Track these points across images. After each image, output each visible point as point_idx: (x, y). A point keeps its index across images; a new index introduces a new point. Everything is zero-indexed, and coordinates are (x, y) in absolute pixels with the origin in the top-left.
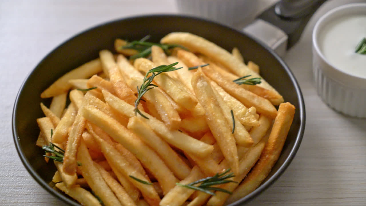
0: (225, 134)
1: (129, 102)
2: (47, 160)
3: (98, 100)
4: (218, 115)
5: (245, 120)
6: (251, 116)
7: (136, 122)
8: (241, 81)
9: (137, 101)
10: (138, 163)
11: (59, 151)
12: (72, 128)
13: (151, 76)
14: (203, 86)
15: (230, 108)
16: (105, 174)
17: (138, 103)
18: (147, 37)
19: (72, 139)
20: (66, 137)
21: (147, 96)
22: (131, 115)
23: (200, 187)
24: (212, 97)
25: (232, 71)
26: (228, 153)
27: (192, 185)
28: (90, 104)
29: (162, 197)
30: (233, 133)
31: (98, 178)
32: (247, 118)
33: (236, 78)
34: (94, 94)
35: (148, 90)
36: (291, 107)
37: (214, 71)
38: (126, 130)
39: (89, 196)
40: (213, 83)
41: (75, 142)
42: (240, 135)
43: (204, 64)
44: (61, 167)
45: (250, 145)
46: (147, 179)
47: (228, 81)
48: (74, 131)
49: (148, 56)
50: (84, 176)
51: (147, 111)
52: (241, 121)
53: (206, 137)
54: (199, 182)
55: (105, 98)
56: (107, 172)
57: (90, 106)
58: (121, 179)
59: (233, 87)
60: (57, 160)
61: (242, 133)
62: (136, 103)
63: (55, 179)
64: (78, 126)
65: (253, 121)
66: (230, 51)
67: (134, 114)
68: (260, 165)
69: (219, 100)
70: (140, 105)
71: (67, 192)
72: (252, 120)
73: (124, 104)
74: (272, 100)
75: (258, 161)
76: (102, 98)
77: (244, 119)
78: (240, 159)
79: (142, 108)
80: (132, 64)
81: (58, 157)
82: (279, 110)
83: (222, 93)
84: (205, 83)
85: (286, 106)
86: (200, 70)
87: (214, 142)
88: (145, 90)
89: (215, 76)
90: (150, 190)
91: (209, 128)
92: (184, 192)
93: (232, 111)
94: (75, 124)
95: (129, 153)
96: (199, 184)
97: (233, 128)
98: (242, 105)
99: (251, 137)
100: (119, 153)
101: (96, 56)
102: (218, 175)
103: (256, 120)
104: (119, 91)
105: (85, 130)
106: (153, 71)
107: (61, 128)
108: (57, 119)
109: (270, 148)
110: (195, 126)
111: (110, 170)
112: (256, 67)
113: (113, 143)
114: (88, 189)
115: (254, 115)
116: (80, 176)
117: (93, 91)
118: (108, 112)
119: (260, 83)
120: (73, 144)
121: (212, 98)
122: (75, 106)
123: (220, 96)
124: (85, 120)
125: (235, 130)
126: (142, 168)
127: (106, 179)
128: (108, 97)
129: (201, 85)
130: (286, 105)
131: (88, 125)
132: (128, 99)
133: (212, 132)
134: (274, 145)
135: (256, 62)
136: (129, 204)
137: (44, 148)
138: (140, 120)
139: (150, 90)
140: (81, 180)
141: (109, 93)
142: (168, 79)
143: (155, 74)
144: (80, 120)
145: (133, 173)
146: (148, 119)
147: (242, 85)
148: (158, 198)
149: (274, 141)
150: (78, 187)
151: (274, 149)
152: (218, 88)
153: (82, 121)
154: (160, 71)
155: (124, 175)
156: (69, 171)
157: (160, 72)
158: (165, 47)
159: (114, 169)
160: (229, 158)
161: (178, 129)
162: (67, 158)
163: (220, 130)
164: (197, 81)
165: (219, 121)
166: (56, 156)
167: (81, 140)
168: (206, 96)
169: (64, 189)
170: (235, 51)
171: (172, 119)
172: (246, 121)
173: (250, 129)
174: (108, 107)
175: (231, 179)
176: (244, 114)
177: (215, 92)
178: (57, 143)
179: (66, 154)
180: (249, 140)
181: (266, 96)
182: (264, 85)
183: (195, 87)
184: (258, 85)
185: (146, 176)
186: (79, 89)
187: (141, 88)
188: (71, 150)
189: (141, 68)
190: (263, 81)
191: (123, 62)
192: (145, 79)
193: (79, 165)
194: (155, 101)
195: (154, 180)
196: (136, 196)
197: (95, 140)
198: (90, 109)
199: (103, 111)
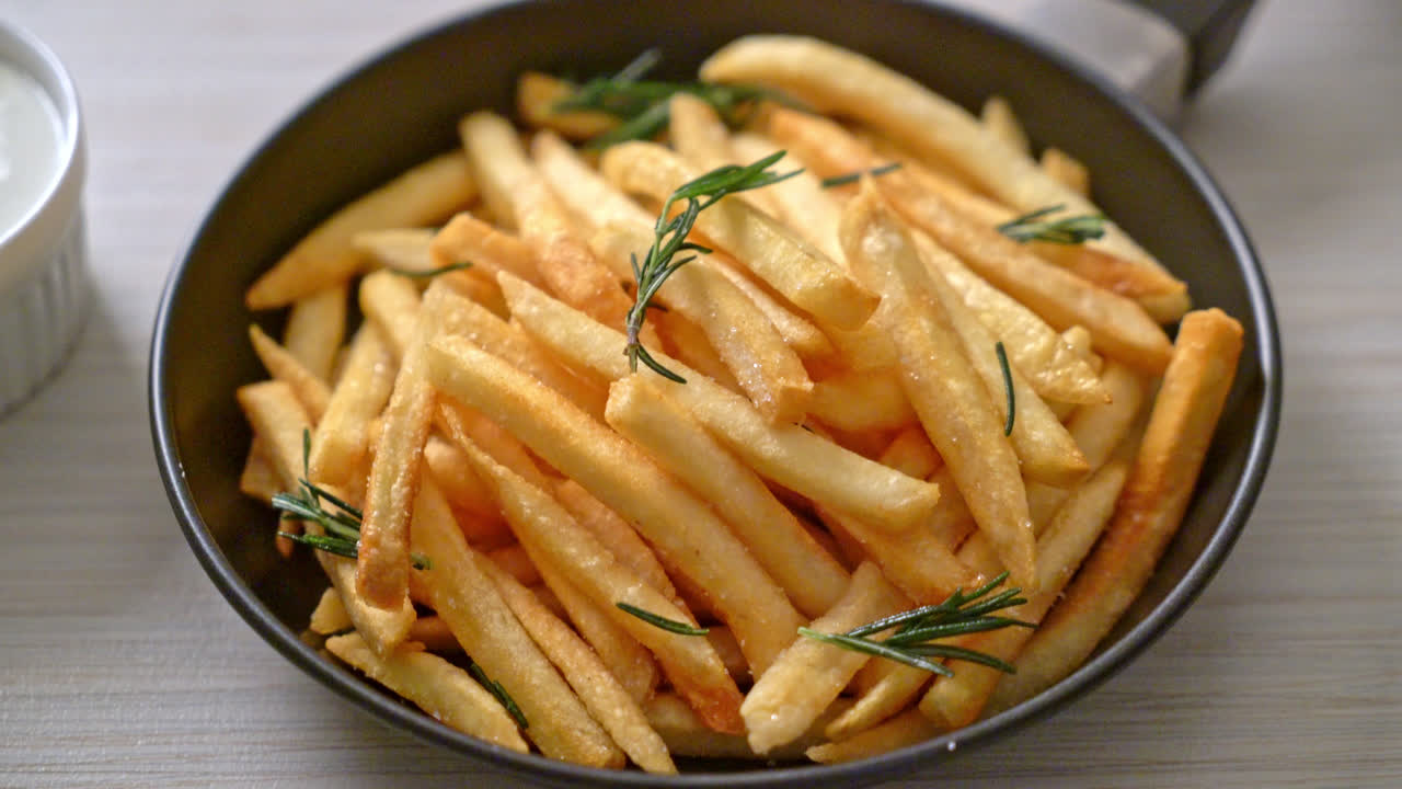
0: (980, 437)
1: (605, 319)
2: (284, 547)
3: (478, 312)
4: (949, 361)
5: (1053, 380)
6: (1074, 364)
7: (641, 397)
8: (1026, 229)
9: (634, 316)
10: (644, 555)
11: (339, 513)
12: (387, 427)
13: (682, 215)
14: (889, 249)
15: (993, 334)
16: (521, 600)
17: (640, 322)
18: (647, 61)
19: (389, 467)
20: (364, 460)
21: (674, 291)
22: (615, 369)
23: (891, 644)
24: (925, 291)
25: (982, 189)
26: (994, 507)
27: (860, 636)
28: (452, 330)
29: (745, 684)
30: (1009, 432)
31: (496, 615)
32: (1059, 373)
33: (1003, 216)
34: (461, 290)
35: (676, 267)
36: (1228, 328)
37: (921, 193)
38: (598, 429)
39: (463, 683)
40: (921, 240)
41: (399, 480)
42: (1034, 439)
43: (878, 163)
44: (350, 577)
45: (1075, 480)
46: (686, 614)
47: (979, 227)
48: (395, 435)
49: (659, 133)
50: (439, 610)
51: (672, 351)
52: (1035, 384)
53: (902, 447)
54: (887, 627)
55: (510, 304)
56: (528, 591)
57: (452, 338)
58: (583, 619)
59: (998, 254)
60: (334, 550)
61: (1042, 432)
62: (632, 321)
63: (321, 618)
64: (410, 415)
65: (1082, 384)
66: (974, 108)
67: (627, 367)
68: (1113, 554)
69: (950, 304)
70: (648, 328)
71: (374, 670)
72: (1081, 381)
73: (586, 328)
74: (1149, 301)
75: (1103, 537)
76: (495, 302)
77: (1047, 377)
78: (1038, 535)
79: (655, 339)
80: (595, 166)
81: (336, 535)
82: (1182, 338)
83: (958, 277)
84: (895, 239)
85: (1208, 324)
86: (868, 185)
87: (935, 466)
88: (664, 269)
89: (924, 209)
90: (702, 654)
91: (915, 415)
92: (828, 663)
93: (1000, 349)
94: (395, 409)
95: (610, 516)
96: (889, 634)
97: (1006, 412)
98: (1038, 324)
99: (1078, 445)
100: (571, 519)
101: (446, 142)
102: (958, 599)
103: (1094, 381)
104: (561, 279)
105: (435, 429)
106: (690, 191)
107: (340, 424)
108: (317, 390)
109: (1144, 489)
110: (861, 408)
111: (535, 583)
112: (1076, 171)
113: (545, 480)
114: (459, 658)
115: (1086, 359)
116: (424, 610)
117: (458, 276)
118: (521, 359)
119: (1098, 235)
120: (395, 486)
121: (924, 298)
122: (385, 336)
123: (952, 289)
124: (433, 394)
125: (1015, 423)
126: (661, 575)
127: (522, 617)
128: (522, 298)
129: (880, 247)
130: (1205, 319)
131: (447, 411)
132: (597, 307)
133: (928, 427)
134: (1162, 476)
135: (1072, 151)
136: (618, 712)
137: (279, 501)
138: (653, 390)
139: (683, 266)
140: (429, 626)
141: (526, 284)
142: (752, 220)
143: (697, 202)
144: (415, 392)
145: (631, 592)
146: (682, 381)
147: (1032, 245)
148: (731, 686)
149: (1161, 458)
150: (419, 650)
151: (1164, 490)
152: (943, 259)
153: (421, 398)
154: (717, 191)
155: (596, 603)
156: (382, 594)
157: (716, 195)
158: (722, 97)
159: (553, 581)
160: (995, 528)
161: (801, 422)
162: (375, 542)
163: (961, 419)
164: (862, 232)
165: (954, 385)
166: (329, 532)
167: (420, 473)
168: (902, 288)
169: (360, 658)
170: (996, 112)
171: (781, 381)
172: (1059, 384)
173: (1070, 416)
174: (523, 338)
175: (1011, 612)
176: (1047, 358)
177: (931, 272)
178: (330, 484)
179: (370, 528)
180: (1073, 458)
181: (1121, 287)
182: (1114, 243)
183: (854, 254)
184: (1092, 244)
185: (681, 603)
186: (397, 271)
187: (648, 262)
188: (386, 511)
189: (636, 183)
190: (1109, 228)
191: (559, 163)
192: (660, 226)
193: (419, 567)
194: (711, 311)
195: (710, 620)
196: (644, 680)
197: (474, 470)
198: (453, 350)
199: (503, 357)
